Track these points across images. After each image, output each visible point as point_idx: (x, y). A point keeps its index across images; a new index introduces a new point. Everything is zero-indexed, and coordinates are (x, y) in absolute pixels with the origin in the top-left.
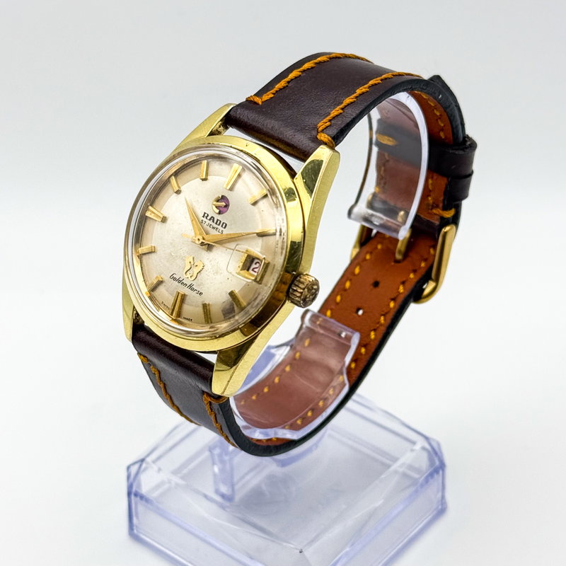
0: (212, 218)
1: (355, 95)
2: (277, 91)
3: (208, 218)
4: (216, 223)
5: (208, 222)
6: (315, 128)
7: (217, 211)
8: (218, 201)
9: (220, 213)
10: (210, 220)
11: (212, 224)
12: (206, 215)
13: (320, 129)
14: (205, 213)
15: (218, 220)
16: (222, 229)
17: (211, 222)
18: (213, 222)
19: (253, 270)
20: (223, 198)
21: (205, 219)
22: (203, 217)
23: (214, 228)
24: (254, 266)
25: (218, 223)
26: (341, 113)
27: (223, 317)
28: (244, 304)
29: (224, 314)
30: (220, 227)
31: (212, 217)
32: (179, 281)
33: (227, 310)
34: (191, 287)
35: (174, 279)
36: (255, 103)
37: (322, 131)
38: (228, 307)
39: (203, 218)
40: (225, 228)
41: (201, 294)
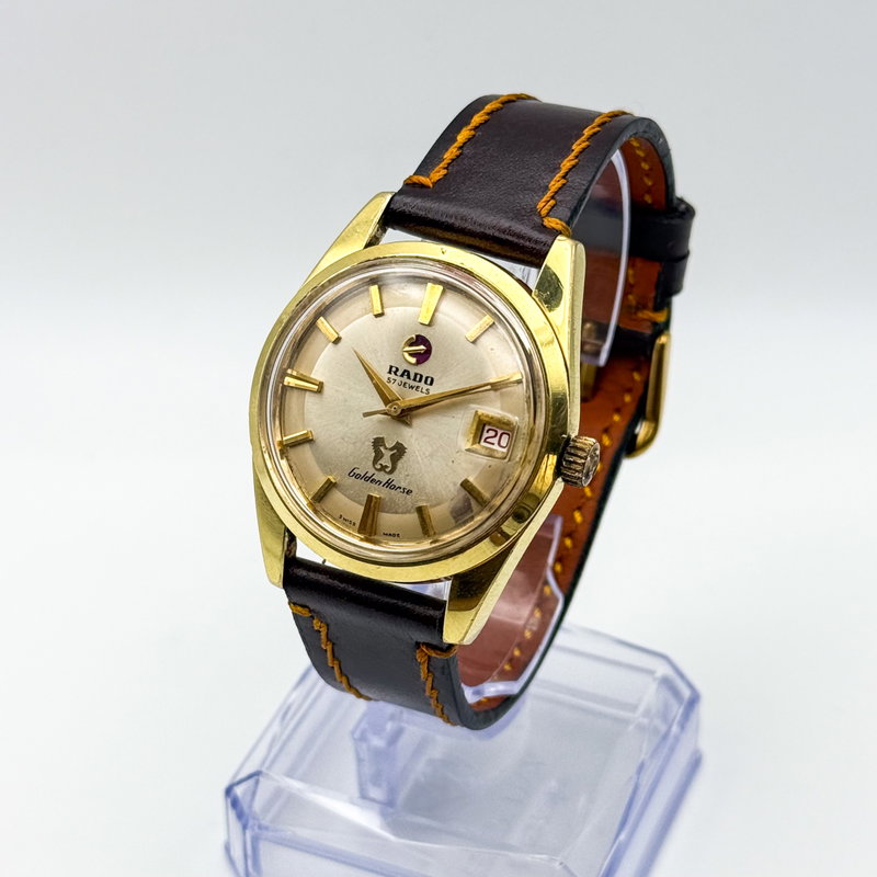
0: (406, 373)
1: (574, 154)
2: (449, 164)
3: (399, 373)
4: (415, 380)
5: (399, 379)
6: (534, 211)
7: (413, 360)
8: (411, 345)
9: (418, 363)
10: (402, 375)
11: (408, 381)
12: (394, 369)
13: (544, 212)
14: (391, 367)
15: (416, 375)
16: (425, 387)
17: (405, 379)
18: (409, 378)
19: (485, 441)
20: (420, 340)
21: (393, 376)
22: (390, 372)
23: (412, 387)
24: (485, 435)
25: (419, 378)
26: (564, 184)
27: (453, 521)
28: (487, 495)
29: (454, 518)
30: (422, 384)
31: (405, 371)
32: (367, 478)
33: (460, 509)
34: (389, 484)
35: (357, 476)
36: (423, 186)
37: (548, 215)
38: (460, 505)
39: (389, 376)
40: (431, 384)
41: (409, 492)
